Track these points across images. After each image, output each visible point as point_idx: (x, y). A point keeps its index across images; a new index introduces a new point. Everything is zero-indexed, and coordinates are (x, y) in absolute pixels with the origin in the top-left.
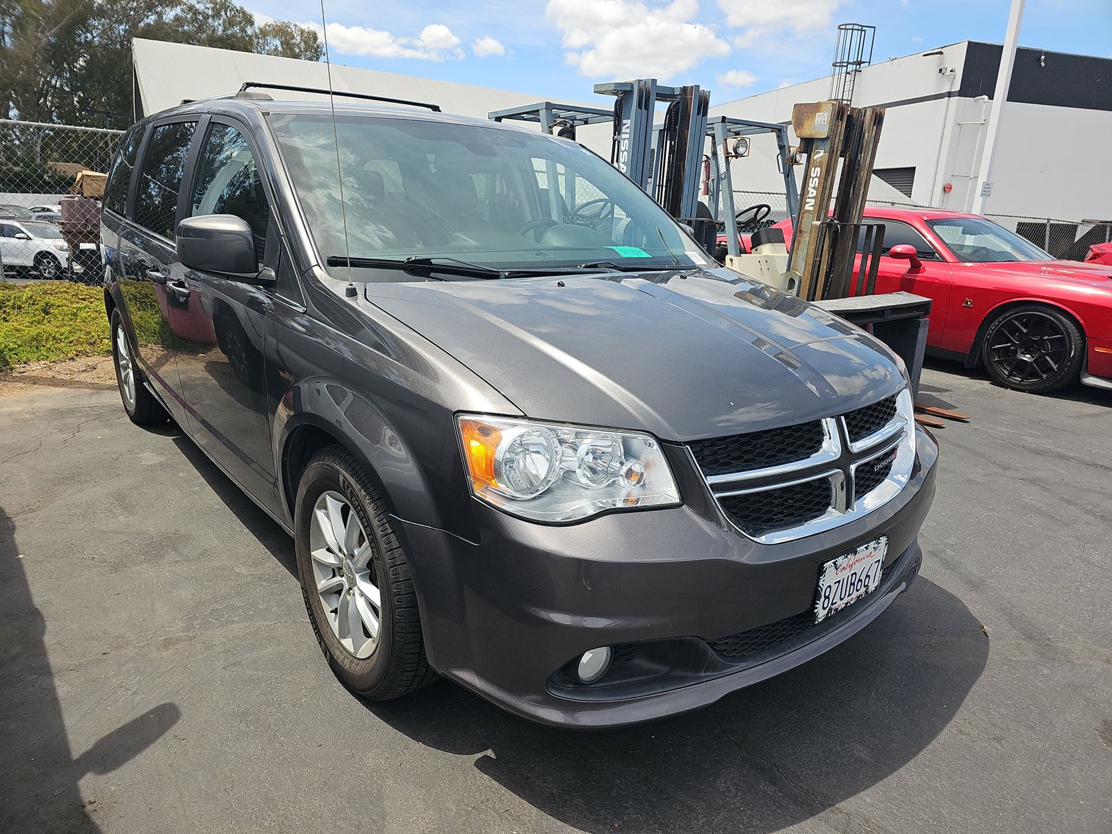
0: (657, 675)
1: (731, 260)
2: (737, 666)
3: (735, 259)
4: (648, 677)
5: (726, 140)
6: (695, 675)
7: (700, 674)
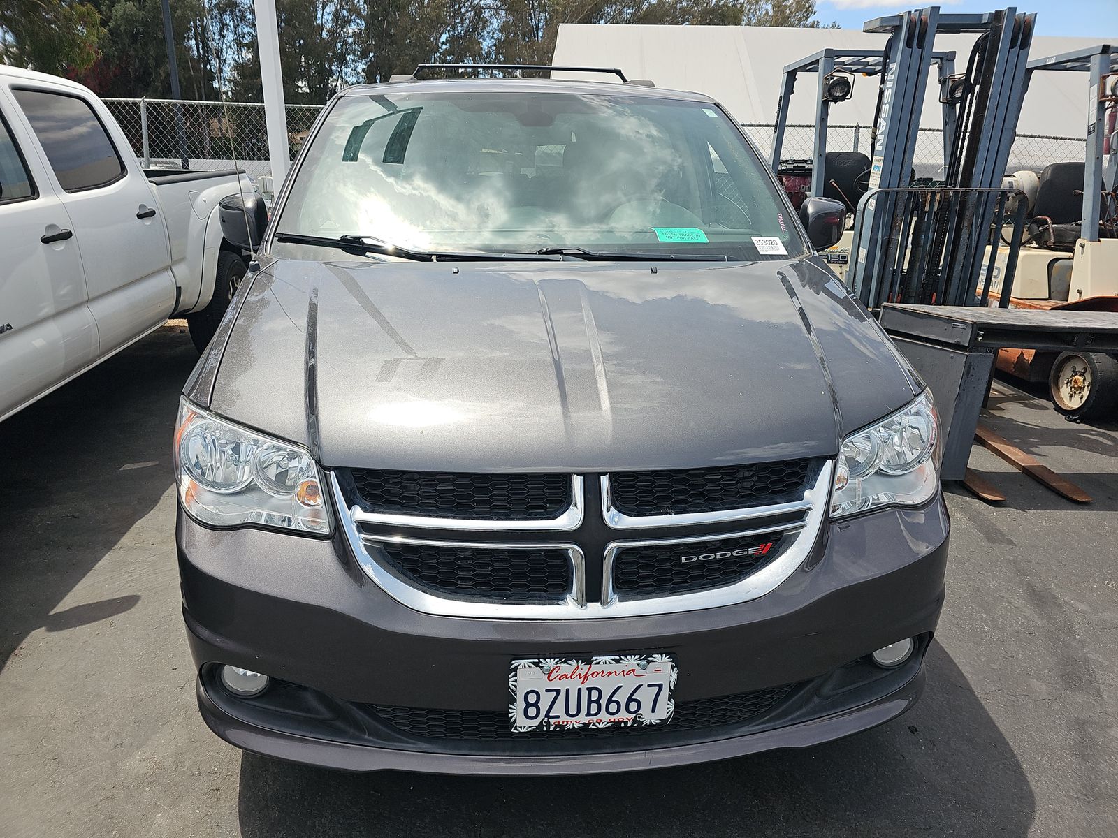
0: (318, 717)
1: (1083, 246)
2: (414, 744)
3: (1088, 244)
4: (309, 715)
5: (1104, 78)
6: (357, 733)
7: (363, 735)
